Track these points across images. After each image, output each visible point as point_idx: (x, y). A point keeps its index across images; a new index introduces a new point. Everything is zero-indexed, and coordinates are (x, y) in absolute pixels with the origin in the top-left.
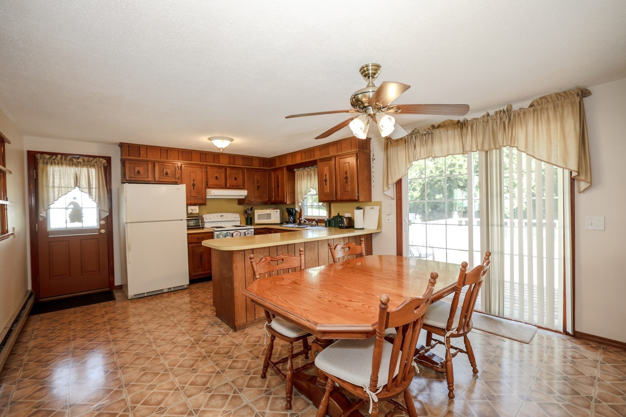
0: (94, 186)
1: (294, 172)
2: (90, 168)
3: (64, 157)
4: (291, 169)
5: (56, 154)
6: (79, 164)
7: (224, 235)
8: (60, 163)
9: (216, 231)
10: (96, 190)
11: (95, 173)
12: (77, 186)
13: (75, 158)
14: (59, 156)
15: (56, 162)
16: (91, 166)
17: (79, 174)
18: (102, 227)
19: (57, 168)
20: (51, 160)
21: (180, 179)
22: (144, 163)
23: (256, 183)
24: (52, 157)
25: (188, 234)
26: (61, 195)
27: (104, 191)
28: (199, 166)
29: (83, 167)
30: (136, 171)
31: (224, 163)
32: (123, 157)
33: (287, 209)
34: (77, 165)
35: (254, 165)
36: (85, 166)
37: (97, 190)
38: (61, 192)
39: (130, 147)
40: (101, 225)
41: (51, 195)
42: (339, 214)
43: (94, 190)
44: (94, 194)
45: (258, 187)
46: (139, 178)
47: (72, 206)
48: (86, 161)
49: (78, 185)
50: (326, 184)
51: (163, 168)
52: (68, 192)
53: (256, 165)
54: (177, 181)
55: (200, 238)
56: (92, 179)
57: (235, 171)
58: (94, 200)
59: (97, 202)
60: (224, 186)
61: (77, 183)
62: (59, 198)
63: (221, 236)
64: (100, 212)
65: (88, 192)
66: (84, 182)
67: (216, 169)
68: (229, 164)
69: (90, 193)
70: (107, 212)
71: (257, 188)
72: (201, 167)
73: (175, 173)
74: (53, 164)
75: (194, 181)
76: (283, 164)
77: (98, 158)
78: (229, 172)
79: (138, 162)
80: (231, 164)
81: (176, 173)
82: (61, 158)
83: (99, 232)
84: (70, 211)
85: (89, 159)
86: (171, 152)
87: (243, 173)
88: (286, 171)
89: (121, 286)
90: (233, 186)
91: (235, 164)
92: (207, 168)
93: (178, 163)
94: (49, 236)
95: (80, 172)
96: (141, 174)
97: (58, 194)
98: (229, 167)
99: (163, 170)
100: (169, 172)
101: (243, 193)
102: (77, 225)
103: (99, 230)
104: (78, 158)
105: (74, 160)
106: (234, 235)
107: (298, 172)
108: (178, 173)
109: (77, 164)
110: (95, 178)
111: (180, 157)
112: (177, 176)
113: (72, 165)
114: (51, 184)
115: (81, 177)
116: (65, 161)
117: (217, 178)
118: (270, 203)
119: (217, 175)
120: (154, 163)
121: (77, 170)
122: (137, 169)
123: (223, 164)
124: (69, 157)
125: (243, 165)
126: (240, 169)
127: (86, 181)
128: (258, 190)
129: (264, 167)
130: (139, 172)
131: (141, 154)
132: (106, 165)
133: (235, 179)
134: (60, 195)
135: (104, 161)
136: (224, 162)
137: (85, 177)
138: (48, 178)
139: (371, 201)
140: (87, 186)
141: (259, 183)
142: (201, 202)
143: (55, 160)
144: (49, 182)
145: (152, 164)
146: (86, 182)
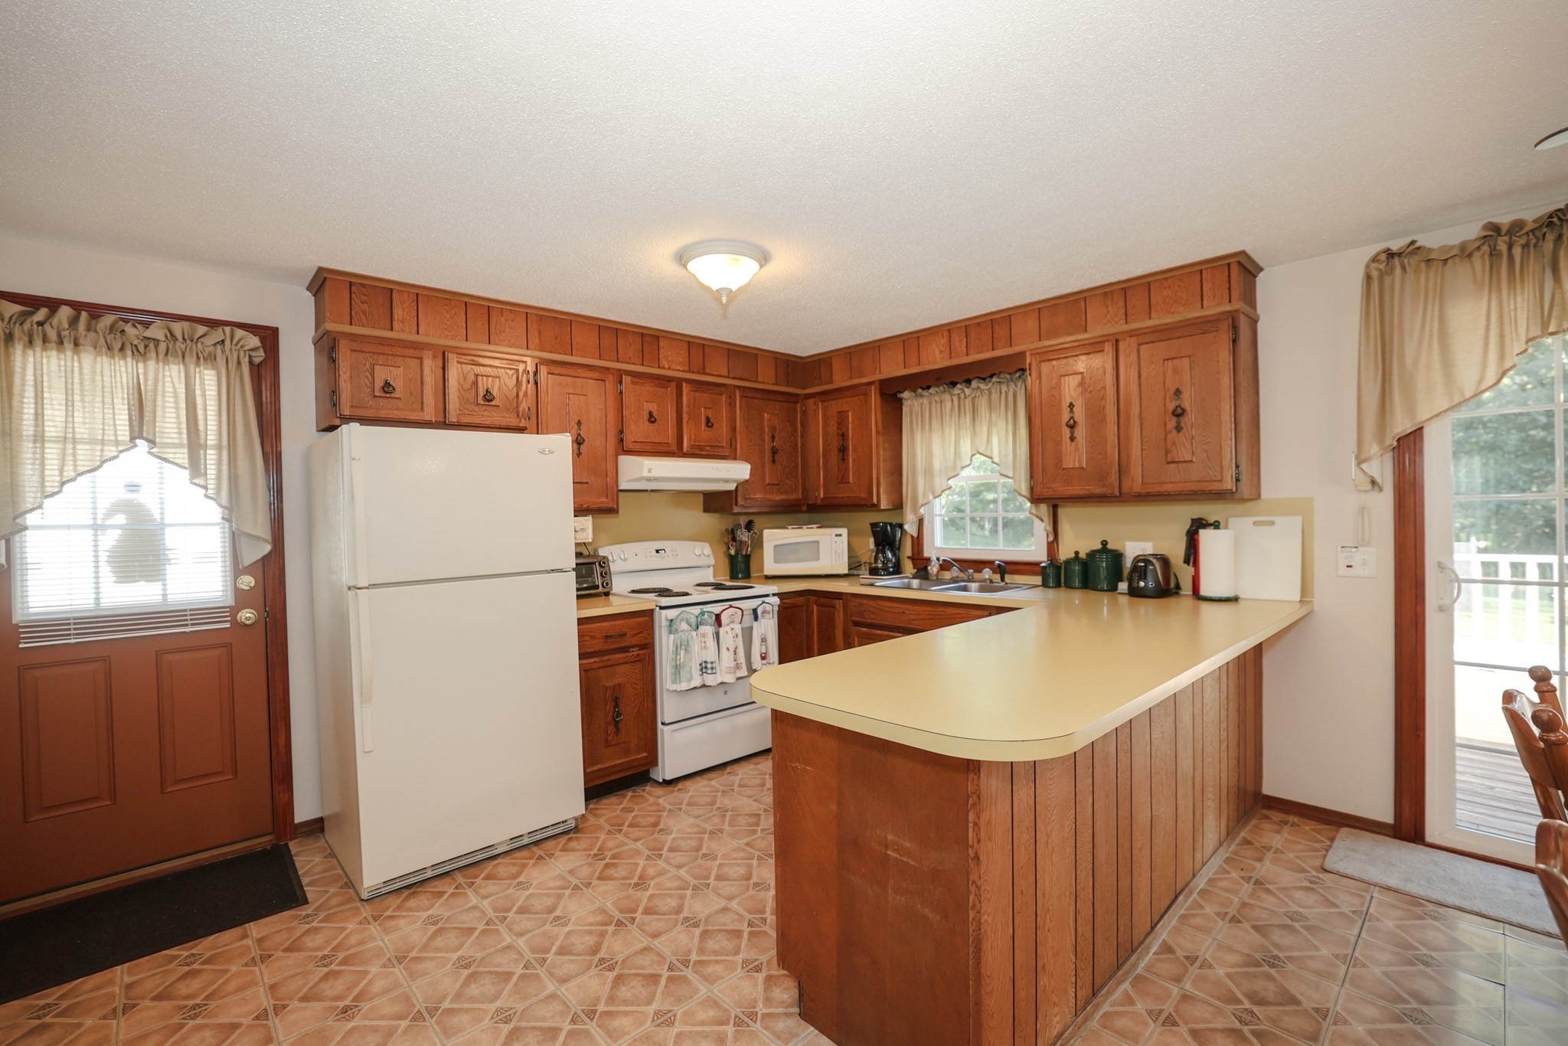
0: (212, 439)
1: (900, 401)
2: (198, 364)
3: (84, 315)
4: (892, 393)
5: (53, 305)
6: (152, 345)
7: (693, 620)
8: (68, 341)
9: (662, 608)
10: (220, 455)
11: (215, 388)
12: (141, 437)
13: (135, 324)
14: (65, 312)
15: (52, 334)
16: (198, 358)
17: (150, 388)
18: (242, 599)
19: (54, 360)
20: (27, 326)
21: (534, 417)
22: (407, 352)
23: (767, 438)
24: (32, 313)
25: (581, 621)
26: (72, 474)
27: (252, 460)
28: (596, 375)
29: (166, 362)
30: (379, 384)
31: (673, 367)
32: (329, 326)
33: (873, 525)
34: (141, 350)
35: (760, 379)
36: (177, 356)
37: (225, 453)
38: (75, 461)
39: (353, 288)
40: (238, 592)
41: (28, 473)
42: (1104, 543)
43: (211, 455)
44: (212, 471)
45: (774, 452)
46: (388, 410)
47: (120, 519)
48: (179, 336)
49: (145, 435)
50: (1072, 439)
51: (477, 376)
52: (103, 462)
53: (766, 379)
54: (523, 424)
55: (611, 637)
56: (205, 410)
57: (704, 397)
58: (210, 492)
59: (224, 501)
60: (674, 448)
61: (141, 425)
62: (63, 484)
63: (684, 626)
64: (235, 540)
65: (185, 462)
66: (170, 422)
67: (648, 388)
68: (689, 371)
69: (196, 468)
70: (265, 540)
71: (771, 455)
72: (603, 377)
73: (517, 396)
74: (38, 342)
75: (579, 428)
76: (862, 376)
77: (228, 329)
78: (689, 400)
79: (386, 350)
80: (693, 372)
81: (521, 394)
82: (74, 322)
83: (234, 621)
84: (110, 539)
85: (194, 331)
86: (503, 320)
87: (732, 405)
88: (878, 398)
89: (321, 820)
90: (701, 448)
91: (705, 374)
92: (621, 383)
93: (524, 359)
94: (21, 646)
95: (156, 380)
96: (396, 395)
97: (61, 471)
98: (689, 381)
99: (475, 383)
100: (495, 392)
101: (732, 472)
102: (140, 595)
103: (234, 611)
104: (147, 325)
105: (129, 329)
106: (724, 618)
107: (911, 403)
108: (526, 394)
109: (141, 348)
110: (215, 408)
111: (534, 339)
112: (524, 406)
113: (122, 349)
114: (28, 427)
115: (159, 403)
116: (92, 334)
117: (652, 419)
118: (804, 508)
119: (653, 407)
120: (444, 353)
121: (141, 371)
122: (382, 374)
123: (669, 368)
124: (108, 319)
125: (728, 377)
126: (722, 389)
127: (178, 417)
128: (774, 461)
129: (788, 386)
130: (387, 387)
131: (395, 317)
132: (259, 356)
133: (709, 423)
134: (69, 473)
135: (254, 341)
136: (673, 364)
137: (176, 402)
138: (16, 399)
139: (1259, 496)
140: (185, 436)
141: (777, 438)
142: (603, 501)
143: (47, 327)
144: (22, 420)
145: (434, 357)
146: (179, 423)
